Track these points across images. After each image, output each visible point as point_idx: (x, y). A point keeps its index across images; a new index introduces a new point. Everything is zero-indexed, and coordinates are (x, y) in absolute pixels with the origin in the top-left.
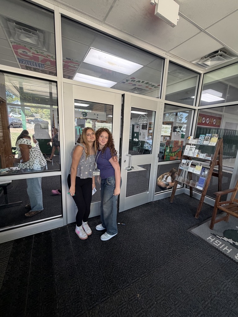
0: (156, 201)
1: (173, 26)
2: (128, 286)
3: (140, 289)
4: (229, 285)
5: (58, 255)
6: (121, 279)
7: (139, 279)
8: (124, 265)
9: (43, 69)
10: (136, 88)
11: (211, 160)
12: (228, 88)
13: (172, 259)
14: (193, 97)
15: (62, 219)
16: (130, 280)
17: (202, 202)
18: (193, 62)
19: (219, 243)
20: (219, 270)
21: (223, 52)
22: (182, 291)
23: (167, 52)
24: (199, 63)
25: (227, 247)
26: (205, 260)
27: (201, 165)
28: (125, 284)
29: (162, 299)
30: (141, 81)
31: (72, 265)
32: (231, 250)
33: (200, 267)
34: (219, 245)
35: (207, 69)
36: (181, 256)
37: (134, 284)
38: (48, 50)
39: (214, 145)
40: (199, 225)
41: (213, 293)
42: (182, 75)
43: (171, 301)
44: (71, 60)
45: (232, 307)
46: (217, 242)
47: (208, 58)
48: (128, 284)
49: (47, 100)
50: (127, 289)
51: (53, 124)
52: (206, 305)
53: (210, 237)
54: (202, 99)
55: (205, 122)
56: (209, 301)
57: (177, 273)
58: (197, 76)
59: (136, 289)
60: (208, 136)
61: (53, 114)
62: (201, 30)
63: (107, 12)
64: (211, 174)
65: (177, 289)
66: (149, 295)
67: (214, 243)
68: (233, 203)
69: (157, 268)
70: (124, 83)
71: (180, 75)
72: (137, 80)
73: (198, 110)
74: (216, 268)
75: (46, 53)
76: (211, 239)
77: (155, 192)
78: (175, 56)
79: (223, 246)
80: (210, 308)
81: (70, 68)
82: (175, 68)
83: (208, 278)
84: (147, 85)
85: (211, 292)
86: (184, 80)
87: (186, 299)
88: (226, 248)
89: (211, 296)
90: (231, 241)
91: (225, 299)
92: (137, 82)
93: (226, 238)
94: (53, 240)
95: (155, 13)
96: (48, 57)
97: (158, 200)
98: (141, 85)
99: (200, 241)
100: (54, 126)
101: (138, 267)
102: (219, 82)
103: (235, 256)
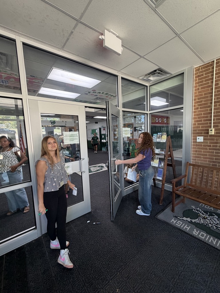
0: (127, 195)
1: (119, 55)
2: (107, 283)
3: (118, 283)
4: (191, 259)
5: (34, 270)
6: (100, 278)
7: (117, 273)
8: (102, 264)
9: (7, 84)
10: (98, 98)
11: (164, 153)
12: (169, 95)
13: (145, 247)
14: (145, 103)
15: (35, 231)
16: (109, 276)
17: (163, 190)
18: (140, 78)
19: (180, 223)
20: (182, 247)
21: (160, 71)
22: (155, 274)
23: (118, 71)
24: (145, 79)
25: (186, 225)
26: (171, 241)
27: (157, 159)
28: (104, 282)
29: (139, 288)
30: (101, 93)
31: (49, 278)
32: (190, 227)
33: (168, 248)
34: (180, 225)
35: (151, 82)
36: (152, 242)
37: (113, 280)
38: (12, 69)
39: (165, 141)
40: (164, 211)
41: (180, 269)
42: (134, 88)
43: (146, 287)
44: (35, 77)
45: (195, 277)
46: (179, 222)
47: (150, 75)
48: (107, 282)
49: (13, 112)
50: (106, 287)
51: (20, 134)
52: (176, 282)
53: (173, 220)
54: (151, 104)
55: (159, 121)
56: (177, 277)
57: (149, 259)
58: (145, 88)
59: (115, 285)
60: (160, 134)
61: (20, 124)
62: (141, 57)
63: (64, 42)
64: (166, 165)
65: (151, 274)
66: (127, 287)
67: (176, 224)
68: (186, 187)
69: (132, 259)
70: (86, 94)
71: (132, 88)
72: (97, 91)
73: (150, 114)
74: (180, 246)
75: (9, 72)
76: (174, 221)
77: (125, 187)
78: (125, 74)
79: (183, 225)
80: (179, 284)
81: (34, 83)
82: (127, 82)
83: (175, 257)
84: (107, 95)
85: (178, 269)
86: (136, 91)
87: (159, 282)
88: (185, 227)
89: (179, 272)
90: (189, 219)
91: (189, 272)
92: (98, 93)
93: (185, 218)
94: (27, 256)
95: (104, 46)
96: (12, 75)
97: (128, 194)
98: (102, 96)
99: (165, 225)
100: (22, 135)
101: (115, 262)
102: (162, 92)
103: (193, 232)
